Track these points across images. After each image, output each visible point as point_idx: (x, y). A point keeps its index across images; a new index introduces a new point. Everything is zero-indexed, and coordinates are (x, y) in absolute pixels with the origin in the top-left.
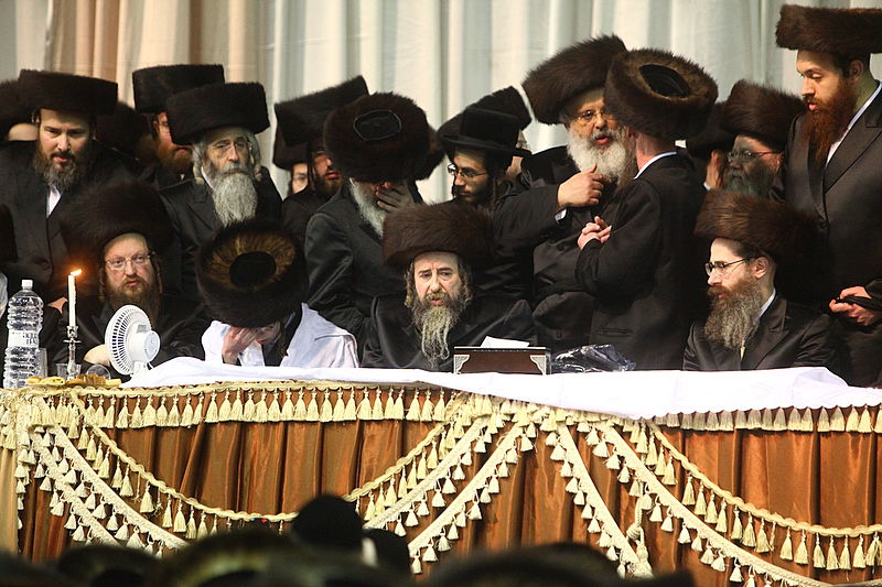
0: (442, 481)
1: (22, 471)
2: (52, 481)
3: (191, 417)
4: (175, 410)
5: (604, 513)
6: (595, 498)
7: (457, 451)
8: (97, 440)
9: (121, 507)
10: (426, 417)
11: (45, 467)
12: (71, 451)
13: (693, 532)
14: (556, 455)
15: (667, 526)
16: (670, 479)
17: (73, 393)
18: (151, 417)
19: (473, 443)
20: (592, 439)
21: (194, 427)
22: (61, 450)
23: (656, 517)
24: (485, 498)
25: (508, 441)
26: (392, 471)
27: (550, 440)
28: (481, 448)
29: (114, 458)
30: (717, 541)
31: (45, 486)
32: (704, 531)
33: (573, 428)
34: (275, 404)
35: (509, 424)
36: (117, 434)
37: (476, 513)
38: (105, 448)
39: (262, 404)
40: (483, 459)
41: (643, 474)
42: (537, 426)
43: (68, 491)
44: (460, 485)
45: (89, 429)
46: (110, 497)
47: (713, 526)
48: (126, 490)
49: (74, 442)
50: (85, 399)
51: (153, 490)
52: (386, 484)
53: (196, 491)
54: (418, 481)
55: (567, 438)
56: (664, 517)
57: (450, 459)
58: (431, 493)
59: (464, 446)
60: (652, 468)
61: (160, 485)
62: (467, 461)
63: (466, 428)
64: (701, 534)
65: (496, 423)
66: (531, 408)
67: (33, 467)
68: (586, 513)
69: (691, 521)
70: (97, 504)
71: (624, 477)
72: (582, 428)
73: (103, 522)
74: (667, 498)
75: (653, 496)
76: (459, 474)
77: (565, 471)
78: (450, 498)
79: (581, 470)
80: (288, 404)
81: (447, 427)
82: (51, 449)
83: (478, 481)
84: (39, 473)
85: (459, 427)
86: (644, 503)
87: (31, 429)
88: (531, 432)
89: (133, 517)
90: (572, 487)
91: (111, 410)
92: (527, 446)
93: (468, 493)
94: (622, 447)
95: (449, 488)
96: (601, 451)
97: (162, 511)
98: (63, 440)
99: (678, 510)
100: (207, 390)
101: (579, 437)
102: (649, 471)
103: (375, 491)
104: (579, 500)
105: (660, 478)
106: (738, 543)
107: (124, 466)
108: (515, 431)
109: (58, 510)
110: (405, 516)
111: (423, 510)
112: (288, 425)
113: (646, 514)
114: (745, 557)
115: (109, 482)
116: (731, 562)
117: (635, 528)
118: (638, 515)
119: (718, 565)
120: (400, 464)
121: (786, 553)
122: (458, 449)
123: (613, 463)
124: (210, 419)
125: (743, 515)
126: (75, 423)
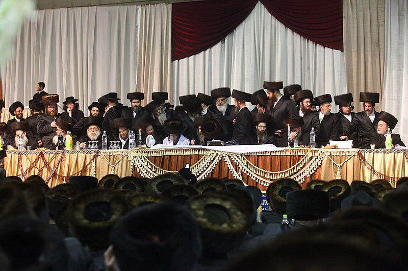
0: (205, 165)
1: (132, 164)
3: (161, 154)
4: (158, 153)
5: (234, 170)
6: (232, 168)
7: (208, 160)
8: (145, 159)
9: (149, 170)
10: (202, 154)
12: (140, 161)
13: (250, 173)
14: (225, 160)
15: (245, 172)
16: (246, 164)
17: (140, 150)
18: (154, 154)
20: (232, 157)
21: (161, 156)
23: (243, 171)
24: (213, 168)
25: (217, 158)
26: (196, 163)
27: (225, 158)
28: (212, 159)
29: (148, 162)
30: (254, 175)
31: (136, 167)
33: (228, 155)
34: (176, 152)
36: (148, 157)
37: (211, 171)
39: (173, 152)
40: (213, 161)
41: (241, 163)
43: (140, 167)
44: (209, 166)
45: (143, 157)
46: (147, 168)
47: (253, 172)
48: (150, 167)
49: (141, 159)
50: (142, 151)
51: (154, 167)
52: (195, 166)
53: (162, 168)
54: (201, 165)
55: (227, 157)
57: (207, 161)
58: (203, 167)
60: (242, 162)
61: (156, 166)
62: (210, 161)
63: (209, 156)
65: (215, 155)
66: (221, 152)
68: (231, 170)
69: (249, 171)
70: (145, 170)
71: (237, 164)
72: (230, 155)
73: (146, 173)
74: (245, 167)
75: (243, 167)
76: (208, 164)
77: (227, 163)
78: (207, 168)
79: (230, 163)
80: (178, 152)
81: (206, 156)
82: (137, 160)
83: (212, 165)
84: (135, 164)
86: (241, 168)
87: (133, 157)
88: (221, 156)
89: (151, 172)
90: (228, 166)
91: (147, 153)
92: (220, 159)
93: (210, 167)
94: (237, 159)
95: (207, 166)
96: (233, 159)
97: (156, 171)
98: (139, 159)
99: (247, 170)
101: (229, 157)
102: (242, 163)
104: (230, 168)
105: (244, 164)
106: (257, 175)
108: (218, 156)
109: (138, 171)
110: (199, 171)
111: (202, 170)
112: (178, 155)
113: (241, 170)
114: (259, 177)
115: (147, 166)
116: (256, 178)
117: (239, 173)
118: (240, 171)
119: (254, 179)
120: (198, 162)
121: (266, 177)
122: (208, 159)
123: (236, 161)
124: (164, 155)
125: (258, 170)
126: (141, 156)
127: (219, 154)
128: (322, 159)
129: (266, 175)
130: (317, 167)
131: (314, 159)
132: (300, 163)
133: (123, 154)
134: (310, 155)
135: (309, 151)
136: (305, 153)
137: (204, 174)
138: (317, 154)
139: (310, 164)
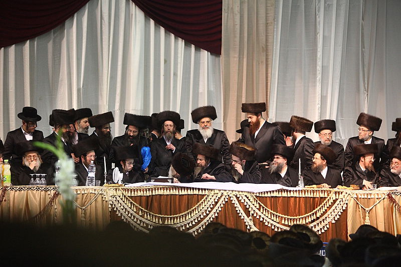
0: (208, 208)
1: (110, 206)
2: (117, 208)
3: (149, 193)
4: (145, 192)
5: (244, 214)
6: (242, 211)
8: (127, 198)
9: (135, 214)
10: (203, 194)
11: (115, 205)
12: (121, 201)
13: (263, 218)
14: (233, 202)
15: (258, 217)
16: (258, 207)
17: (120, 188)
18: (139, 194)
19: (215, 199)
20: (240, 198)
21: (150, 196)
22: (118, 201)
23: (255, 215)
24: (218, 211)
25: (222, 199)
26: (197, 206)
27: (232, 199)
28: (216, 201)
29: (131, 203)
30: (269, 220)
31: (115, 209)
32: (266, 218)
33: (236, 196)
34: (168, 190)
35: (222, 195)
36: (131, 197)
37: (216, 215)
38: (129, 200)
39: (165, 190)
40: (216, 203)
41: (252, 206)
42: (228, 195)
43: (121, 210)
44: (212, 209)
45: (125, 196)
46: (131, 212)
47: (267, 217)
48: (135, 210)
49: (122, 199)
50: (123, 189)
51: (142, 210)
52: (196, 208)
53: (151, 210)
54: (203, 208)
55: (235, 198)
56: (257, 215)
57: (210, 203)
58: (206, 210)
59: (212, 200)
60: (254, 205)
61: (143, 209)
62: (213, 203)
63: (213, 196)
64: (265, 219)
65: (219, 195)
66: (227, 191)
67: (112, 205)
68: (240, 215)
69: (263, 216)
70: (129, 214)
71: (248, 207)
72: (238, 196)
73: (130, 217)
74: (257, 211)
75: (254, 211)
76: (212, 206)
77: (236, 206)
78: (210, 212)
79: (238, 205)
80: (172, 190)
81: (208, 196)
82: (116, 201)
83: (216, 208)
84: (113, 206)
85: (211, 196)
86: (252, 212)
87: (111, 196)
88: (227, 197)
89: (137, 216)
90: (237, 209)
91: (130, 192)
92: (226, 200)
93: (214, 210)
94: (247, 200)
95: (209, 209)
96: (243, 201)
97: (144, 215)
98: (118, 199)
99: (260, 213)
100: (152, 187)
101: (238, 198)
103: (193, 210)
104: (238, 212)
105: (256, 207)
106: (273, 220)
107: (134, 204)
108: (223, 197)
109: (120, 215)
110: (200, 215)
111: (205, 214)
112: (171, 195)
113: (253, 215)
114: (275, 224)
115: (131, 208)
116: (272, 224)
117: (250, 217)
118: (251, 215)
119: (269, 225)
120: (198, 204)
121: (283, 222)
122: (211, 201)
123: (245, 204)
124: (154, 194)
125: (274, 214)
126: (121, 195)
127: (225, 193)
128: (347, 202)
129: (283, 220)
130: (342, 211)
131: (338, 202)
132: (322, 207)
133: (96, 192)
134: (333, 196)
135: (332, 192)
136: (328, 195)
137: (208, 218)
138: (341, 196)
139: (333, 207)
